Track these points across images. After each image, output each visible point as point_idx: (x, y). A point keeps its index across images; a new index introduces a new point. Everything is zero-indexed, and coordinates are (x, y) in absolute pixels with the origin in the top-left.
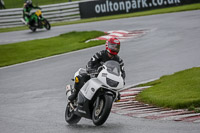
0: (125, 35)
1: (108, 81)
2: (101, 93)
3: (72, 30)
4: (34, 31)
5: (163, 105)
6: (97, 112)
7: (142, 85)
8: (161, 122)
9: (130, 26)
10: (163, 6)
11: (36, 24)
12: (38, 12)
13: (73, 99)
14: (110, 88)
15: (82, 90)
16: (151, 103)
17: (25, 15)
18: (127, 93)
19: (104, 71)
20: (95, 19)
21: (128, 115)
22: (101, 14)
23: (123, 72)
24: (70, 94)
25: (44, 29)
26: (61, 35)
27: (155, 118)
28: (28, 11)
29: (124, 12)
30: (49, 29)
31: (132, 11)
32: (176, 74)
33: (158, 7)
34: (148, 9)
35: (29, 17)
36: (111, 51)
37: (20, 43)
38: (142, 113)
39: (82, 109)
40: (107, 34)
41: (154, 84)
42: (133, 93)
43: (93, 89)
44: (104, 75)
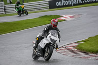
0: (71, 17)
1: (52, 39)
2: (48, 45)
3: (45, 15)
4: (20, 15)
5: (89, 51)
6: (46, 54)
7: (79, 42)
8: (89, 59)
9: (74, 13)
10: (90, 3)
11: (21, 12)
12: (22, 6)
13: (36, 48)
14: (52, 43)
15: (39, 44)
16: (84, 50)
17: (16, 8)
18: (71, 45)
19: (50, 35)
20: (56, 9)
21: (72, 56)
22: (59, 7)
23: (59, 35)
24: (34, 45)
25: (25, 15)
26: (40, 17)
27: (86, 58)
28: (17, 6)
29: (70, 6)
30: (27, 15)
31: (74, 5)
32: (96, 36)
33: (87, 3)
34: (83, 4)
35: (18, 8)
36: (54, 25)
37: (20, 21)
38: (79, 55)
39: (40, 53)
40: (62, 17)
41: (85, 41)
42: (75, 45)
43: (44, 43)
44: (50, 36)
